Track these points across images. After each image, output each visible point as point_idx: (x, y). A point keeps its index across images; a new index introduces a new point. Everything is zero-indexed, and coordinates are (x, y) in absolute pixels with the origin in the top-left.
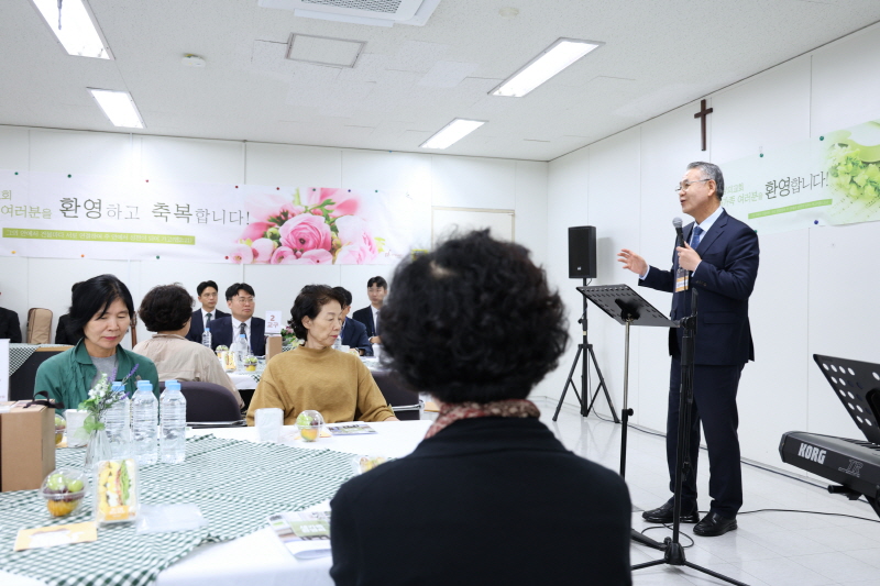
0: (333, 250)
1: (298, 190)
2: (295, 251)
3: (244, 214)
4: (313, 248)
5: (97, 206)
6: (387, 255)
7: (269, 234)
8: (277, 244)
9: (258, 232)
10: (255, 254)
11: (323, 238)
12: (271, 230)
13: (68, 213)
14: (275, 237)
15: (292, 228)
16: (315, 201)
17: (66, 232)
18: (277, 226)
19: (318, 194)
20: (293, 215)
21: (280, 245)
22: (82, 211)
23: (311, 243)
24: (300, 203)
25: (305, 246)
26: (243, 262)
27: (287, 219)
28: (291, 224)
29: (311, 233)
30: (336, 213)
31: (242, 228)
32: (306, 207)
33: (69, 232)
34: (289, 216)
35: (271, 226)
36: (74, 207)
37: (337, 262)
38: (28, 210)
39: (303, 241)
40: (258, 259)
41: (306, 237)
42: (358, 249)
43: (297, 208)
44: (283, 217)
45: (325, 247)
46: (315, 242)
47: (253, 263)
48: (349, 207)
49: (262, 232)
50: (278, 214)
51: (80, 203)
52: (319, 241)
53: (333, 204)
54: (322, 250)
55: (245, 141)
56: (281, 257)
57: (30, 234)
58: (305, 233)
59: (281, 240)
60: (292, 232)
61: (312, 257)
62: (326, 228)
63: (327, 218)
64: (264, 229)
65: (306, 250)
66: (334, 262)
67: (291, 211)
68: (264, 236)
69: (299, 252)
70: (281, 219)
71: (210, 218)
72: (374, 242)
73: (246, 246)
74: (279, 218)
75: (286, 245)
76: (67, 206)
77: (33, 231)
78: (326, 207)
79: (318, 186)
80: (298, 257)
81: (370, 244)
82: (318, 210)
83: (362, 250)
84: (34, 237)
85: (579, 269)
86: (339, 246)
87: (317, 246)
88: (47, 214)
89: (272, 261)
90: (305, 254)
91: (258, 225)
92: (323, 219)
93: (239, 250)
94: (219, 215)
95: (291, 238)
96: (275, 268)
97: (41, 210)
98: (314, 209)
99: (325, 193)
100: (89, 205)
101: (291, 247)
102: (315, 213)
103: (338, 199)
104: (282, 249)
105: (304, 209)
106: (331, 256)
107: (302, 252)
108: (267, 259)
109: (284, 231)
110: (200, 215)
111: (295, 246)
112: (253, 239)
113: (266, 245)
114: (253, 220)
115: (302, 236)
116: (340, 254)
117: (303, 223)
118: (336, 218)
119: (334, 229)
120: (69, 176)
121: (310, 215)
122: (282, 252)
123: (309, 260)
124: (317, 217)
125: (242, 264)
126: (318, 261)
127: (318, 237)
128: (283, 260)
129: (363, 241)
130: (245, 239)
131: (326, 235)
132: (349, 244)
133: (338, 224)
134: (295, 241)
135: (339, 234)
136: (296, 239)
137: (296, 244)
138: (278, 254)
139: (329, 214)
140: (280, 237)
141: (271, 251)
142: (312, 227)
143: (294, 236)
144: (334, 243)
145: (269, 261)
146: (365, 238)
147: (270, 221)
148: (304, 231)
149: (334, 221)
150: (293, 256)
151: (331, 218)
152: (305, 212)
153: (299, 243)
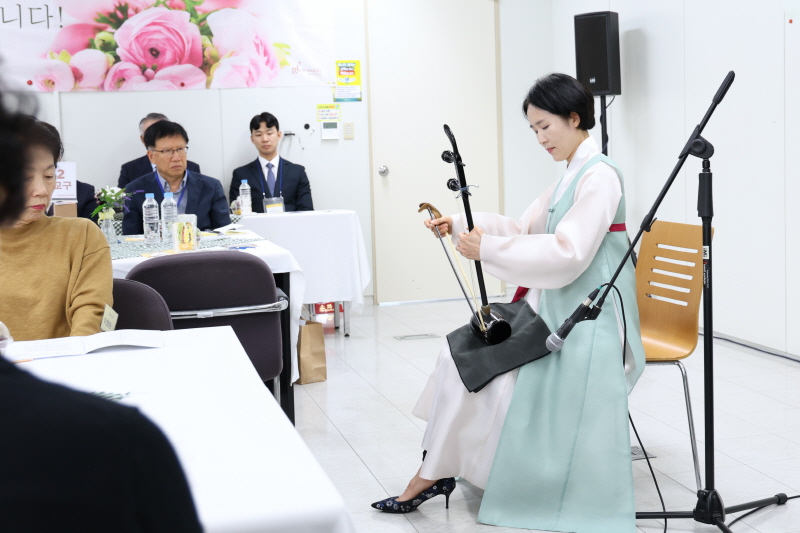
0: (206, 65)
2: (143, 70)
3: (54, 11)
4: (173, 62)
6: (295, 71)
7: (98, 43)
8: (112, 59)
9: (80, 40)
10: (77, 76)
11: (188, 47)
12: (103, 36)
14: (107, 47)
15: (135, 31)
18: (110, 29)
20: (137, 11)
21: (117, 59)
23: (168, 56)
25: (160, 60)
26: (57, 89)
27: (126, 17)
28: (134, 25)
29: (168, 39)
30: (207, 5)
31: (52, 34)
34: (130, 11)
35: (100, 30)
37: (213, 85)
39: (155, 53)
40: (82, 83)
41: (160, 46)
42: (247, 63)
44: (119, 14)
45: (192, 60)
46: (175, 53)
47: (75, 90)
49: (87, 39)
50: (111, 9)
52: (183, 52)
54: (189, 66)
56: (121, 79)
58: (158, 38)
59: (119, 51)
60: (137, 38)
61: (173, 78)
62: (193, 30)
63: (193, 14)
64: (84, 36)
65: (162, 66)
66: (208, 84)
67: (132, 4)
68: (90, 45)
69: (149, 71)
70: (117, 18)
72: (274, 51)
73: (62, 63)
74: (112, 15)
75: (128, 60)
80: (148, 79)
81: (266, 53)
82: (177, 1)
83: (254, 64)
85: (593, 81)
86: (216, 59)
87: (179, 59)
89: (106, 86)
90: (160, 73)
91: (79, 28)
92: (188, 15)
93: (50, 69)
94: (12, 13)
95: (135, 48)
96: (111, 98)
98: (172, 1)
101: (136, 62)
102: (172, 6)
104: (121, 65)
106: (202, 75)
107: (155, 70)
108: (98, 82)
109: (123, 37)
111: (142, 61)
112: (73, 51)
113: (93, 60)
114: (69, 20)
115: (153, 44)
116: (217, 72)
117: (154, 24)
118: (207, 13)
119: (206, 32)
121: (163, 10)
122: (122, 71)
123: (168, 82)
124: (176, 13)
125: (56, 93)
126: (183, 85)
127: (180, 45)
128: (124, 84)
129: (254, 49)
130: (58, 52)
131: (193, 41)
132: (232, 54)
133: (211, 22)
134: (141, 52)
135: (213, 39)
136: (144, 49)
137: (145, 57)
138: (114, 76)
139: (197, 7)
140: (116, 46)
141: (104, 71)
142: (168, 29)
143: (140, 44)
144: (206, 53)
145: (102, 87)
146: (257, 45)
147: (98, 21)
148: (156, 36)
149: (204, 19)
150: (142, 78)
151: (199, 13)
152: (156, 6)
153: (149, 55)
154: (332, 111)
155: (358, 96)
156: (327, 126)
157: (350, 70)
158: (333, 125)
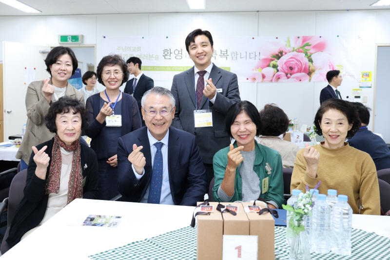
0: (310, 73)
1: (289, 39)
2: (287, 75)
3: (257, 54)
4: (298, 72)
5: (180, 52)
7: (271, 65)
8: (276, 71)
9: (266, 64)
10: (264, 77)
11: (303, 66)
12: (273, 62)
13: (166, 57)
14: (275, 66)
15: (285, 61)
16: (299, 43)
17: (166, 67)
18: (276, 60)
19: (301, 40)
20: (286, 53)
21: (278, 71)
22: (173, 55)
23: (296, 70)
24: (290, 46)
25: (293, 71)
26: (256, 81)
27: (282, 55)
28: (284, 58)
29: (296, 64)
30: (312, 51)
31: (256, 62)
32: (294, 48)
33: (167, 67)
34: (284, 54)
35: (272, 60)
36: (169, 54)
37: (312, 81)
38: (148, 56)
39: (291, 68)
40: (265, 79)
41: (293, 66)
43: (288, 49)
44: (280, 55)
45: (305, 71)
46: (298, 69)
47: (262, 82)
48: (320, 47)
49: (268, 64)
50: (277, 53)
51: (172, 51)
52: (301, 68)
53: (310, 45)
54: (303, 74)
55: (258, 11)
56: (278, 78)
57: (149, 68)
58: (293, 63)
59: (278, 68)
60: (285, 63)
61: (297, 78)
62: (306, 60)
63: (306, 54)
64: (267, 63)
65: (293, 73)
66: (310, 80)
67: (285, 50)
68: (269, 66)
69: (289, 75)
70: (278, 56)
71: (239, 56)
72: (336, 68)
73: (259, 72)
74: (277, 55)
75: (282, 71)
76: (166, 53)
77: (151, 67)
78: (306, 48)
79: (301, 35)
80: (288, 78)
82: (301, 49)
84: (151, 70)
86: (314, 71)
87: (300, 71)
88: (157, 58)
89: (273, 81)
90: (293, 76)
91: (266, 60)
92: (304, 54)
93: (254, 74)
94: (243, 55)
95: (285, 67)
96: (275, 85)
97: (154, 56)
98: (299, 49)
99: (305, 39)
100: (177, 52)
101: (284, 72)
102: (299, 51)
103: (313, 42)
104: (279, 73)
105: (292, 49)
106: (308, 77)
107: (291, 75)
108: (271, 79)
109: (280, 63)
110: (233, 55)
111: (286, 71)
112: (263, 68)
113: (269, 71)
114: (262, 57)
115: (291, 65)
116: (314, 76)
117: (292, 58)
118: (311, 54)
119: (311, 61)
120: (167, 37)
121: (295, 53)
122: (279, 75)
123: (295, 79)
124: (300, 54)
125: (256, 83)
126: (300, 80)
127: (301, 65)
128: (279, 80)
129: (329, 66)
130: (258, 68)
131: (306, 64)
132: (320, 69)
133: (313, 57)
134: (286, 68)
135: (313, 63)
136: (287, 67)
137: (288, 70)
138: (276, 77)
139: (308, 52)
140: (278, 66)
141: (273, 75)
142: (297, 60)
143: (286, 65)
144: (310, 69)
145: (272, 81)
146: (330, 66)
147: (272, 57)
148: (292, 62)
149: (310, 56)
150: (286, 77)
151: (309, 54)
152: (293, 51)
153: (289, 69)
154: (358, 91)
155: (370, 86)
156: (356, 97)
157: (367, 75)
158: (359, 97)
